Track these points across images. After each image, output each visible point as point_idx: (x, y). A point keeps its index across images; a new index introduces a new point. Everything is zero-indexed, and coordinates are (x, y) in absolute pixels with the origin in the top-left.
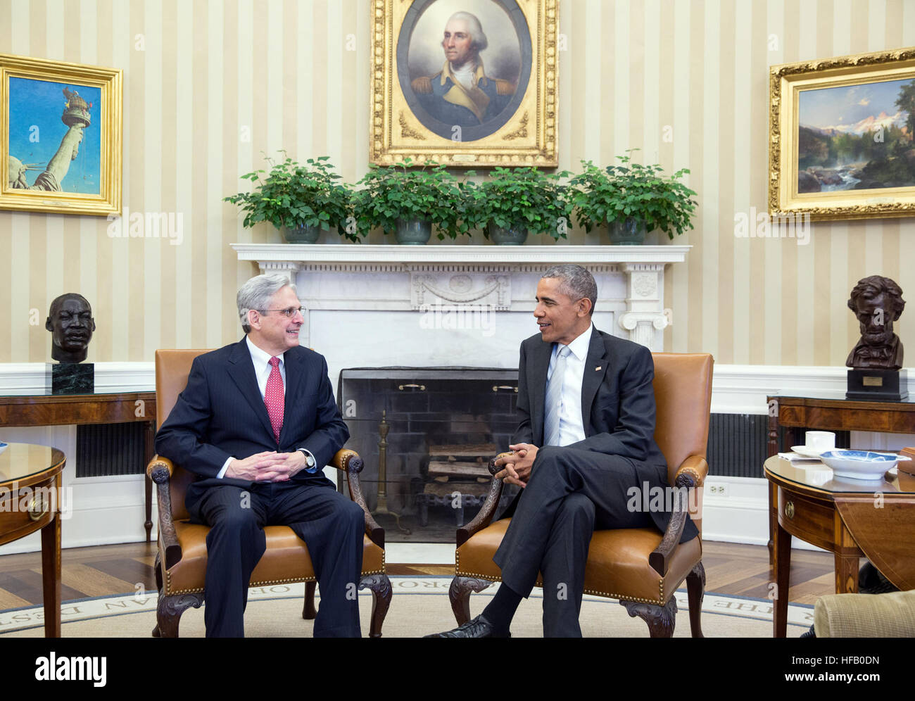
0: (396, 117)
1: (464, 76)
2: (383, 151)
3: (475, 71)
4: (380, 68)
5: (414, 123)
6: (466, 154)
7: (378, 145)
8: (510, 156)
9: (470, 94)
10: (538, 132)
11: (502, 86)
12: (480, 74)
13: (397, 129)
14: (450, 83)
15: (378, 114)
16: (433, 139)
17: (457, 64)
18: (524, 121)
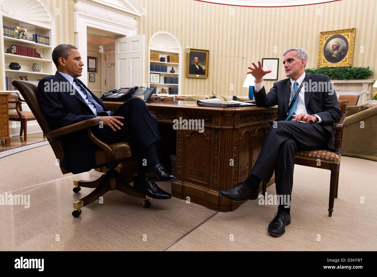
0: (323, 60)
1: (335, 52)
2: (320, 65)
3: (337, 51)
4: (320, 52)
5: (326, 60)
6: (334, 65)
7: (319, 64)
8: (343, 65)
9: (336, 55)
10: (348, 61)
11: (342, 53)
12: (338, 52)
13: (323, 62)
14: (333, 53)
15: (320, 59)
16: (329, 63)
17: (334, 50)
18: (346, 59)
